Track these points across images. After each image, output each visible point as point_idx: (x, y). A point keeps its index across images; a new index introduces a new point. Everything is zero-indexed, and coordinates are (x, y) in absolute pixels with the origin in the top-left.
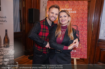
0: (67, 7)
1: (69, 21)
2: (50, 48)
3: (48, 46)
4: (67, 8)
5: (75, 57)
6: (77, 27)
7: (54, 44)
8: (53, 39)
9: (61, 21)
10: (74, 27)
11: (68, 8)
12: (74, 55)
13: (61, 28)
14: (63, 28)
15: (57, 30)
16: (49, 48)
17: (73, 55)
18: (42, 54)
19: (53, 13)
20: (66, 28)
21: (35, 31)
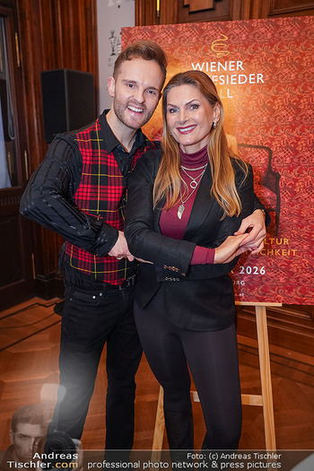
0: (219, 54)
1: (212, 128)
2: (131, 258)
3: (120, 247)
4: (217, 60)
5: (262, 300)
6: (270, 153)
7: (150, 241)
8: (141, 214)
9: (175, 131)
10: (256, 155)
11: (226, 59)
12: (258, 291)
13: (181, 164)
14: (188, 160)
15: (163, 173)
16: (125, 259)
17: (252, 289)
18: (101, 289)
19: (131, 84)
20: (202, 163)
21: (49, 184)
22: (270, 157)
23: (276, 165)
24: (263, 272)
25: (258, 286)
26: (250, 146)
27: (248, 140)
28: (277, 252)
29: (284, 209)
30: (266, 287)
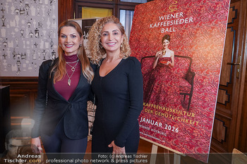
1: (80, 46)
6: (191, 60)
10: (183, 61)
12: (172, 142)
17: (170, 139)
22: (191, 63)
23: (193, 67)
24: (177, 131)
25: (173, 139)
26: (181, 57)
27: (180, 53)
28: (187, 121)
29: (195, 94)
30: (177, 141)
